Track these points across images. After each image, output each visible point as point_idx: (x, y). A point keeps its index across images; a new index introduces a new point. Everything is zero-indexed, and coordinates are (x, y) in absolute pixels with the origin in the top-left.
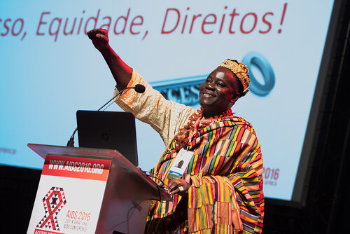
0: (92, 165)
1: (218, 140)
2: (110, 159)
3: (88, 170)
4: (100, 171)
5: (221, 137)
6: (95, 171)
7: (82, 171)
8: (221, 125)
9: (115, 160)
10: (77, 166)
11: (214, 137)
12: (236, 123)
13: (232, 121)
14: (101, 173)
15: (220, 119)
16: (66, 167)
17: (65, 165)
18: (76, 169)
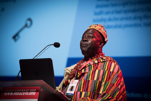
0: (29, 90)
1: (95, 70)
2: (39, 86)
3: (27, 94)
4: (34, 93)
5: (97, 68)
6: (31, 94)
7: (23, 95)
8: (96, 62)
9: (42, 86)
10: (21, 92)
11: (92, 68)
12: (105, 60)
13: (102, 59)
14: (34, 94)
15: (95, 59)
16: (15, 94)
17: (14, 92)
18: (21, 94)
